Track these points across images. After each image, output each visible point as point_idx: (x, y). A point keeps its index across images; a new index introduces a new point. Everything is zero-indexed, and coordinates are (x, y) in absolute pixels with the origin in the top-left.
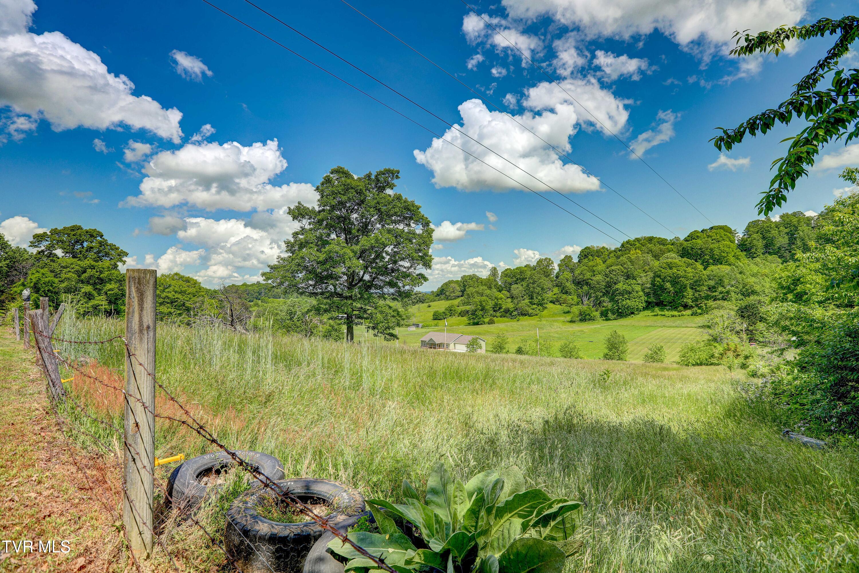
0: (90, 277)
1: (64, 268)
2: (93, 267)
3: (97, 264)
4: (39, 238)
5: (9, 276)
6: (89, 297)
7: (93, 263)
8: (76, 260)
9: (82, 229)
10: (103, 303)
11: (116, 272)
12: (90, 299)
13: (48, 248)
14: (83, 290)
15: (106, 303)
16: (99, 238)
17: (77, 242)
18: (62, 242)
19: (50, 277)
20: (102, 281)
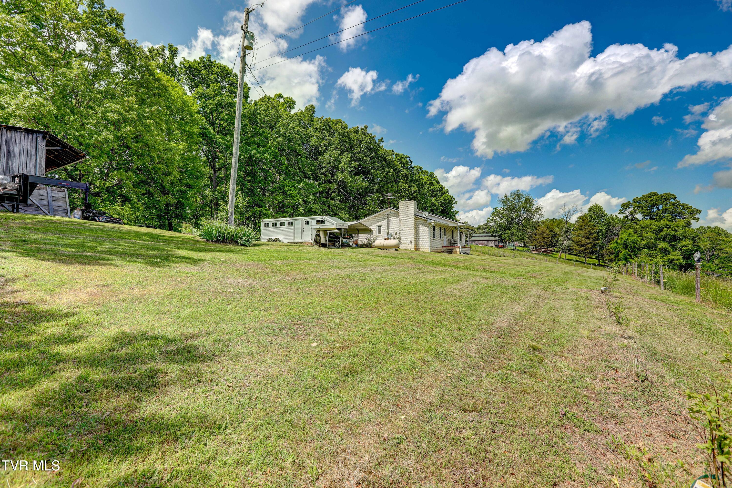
0: (666, 236)
1: (644, 228)
2: (668, 227)
3: (672, 224)
4: (625, 206)
5: (607, 236)
6: (665, 252)
7: (669, 223)
8: (654, 221)
9: (657, 194)
10: (678, 258)
11: (690, 230)
12: (666, 254)
13: (631, 213)
14: (660, 247)
15: (681, 258)
16: (672, 201)
17: (653, 206)
18: (642, 207)
19: (635, 237)
20: (676, 239)
